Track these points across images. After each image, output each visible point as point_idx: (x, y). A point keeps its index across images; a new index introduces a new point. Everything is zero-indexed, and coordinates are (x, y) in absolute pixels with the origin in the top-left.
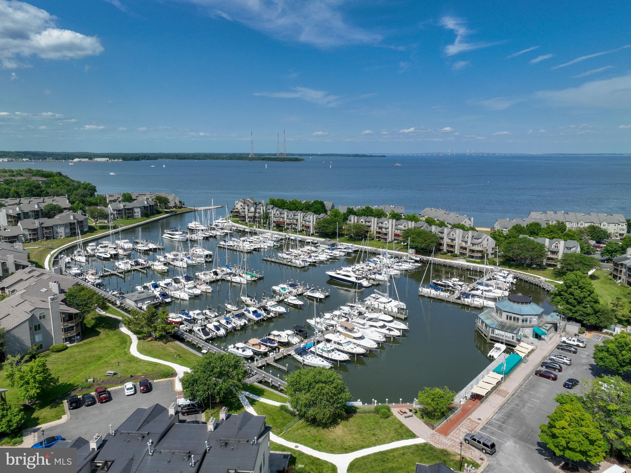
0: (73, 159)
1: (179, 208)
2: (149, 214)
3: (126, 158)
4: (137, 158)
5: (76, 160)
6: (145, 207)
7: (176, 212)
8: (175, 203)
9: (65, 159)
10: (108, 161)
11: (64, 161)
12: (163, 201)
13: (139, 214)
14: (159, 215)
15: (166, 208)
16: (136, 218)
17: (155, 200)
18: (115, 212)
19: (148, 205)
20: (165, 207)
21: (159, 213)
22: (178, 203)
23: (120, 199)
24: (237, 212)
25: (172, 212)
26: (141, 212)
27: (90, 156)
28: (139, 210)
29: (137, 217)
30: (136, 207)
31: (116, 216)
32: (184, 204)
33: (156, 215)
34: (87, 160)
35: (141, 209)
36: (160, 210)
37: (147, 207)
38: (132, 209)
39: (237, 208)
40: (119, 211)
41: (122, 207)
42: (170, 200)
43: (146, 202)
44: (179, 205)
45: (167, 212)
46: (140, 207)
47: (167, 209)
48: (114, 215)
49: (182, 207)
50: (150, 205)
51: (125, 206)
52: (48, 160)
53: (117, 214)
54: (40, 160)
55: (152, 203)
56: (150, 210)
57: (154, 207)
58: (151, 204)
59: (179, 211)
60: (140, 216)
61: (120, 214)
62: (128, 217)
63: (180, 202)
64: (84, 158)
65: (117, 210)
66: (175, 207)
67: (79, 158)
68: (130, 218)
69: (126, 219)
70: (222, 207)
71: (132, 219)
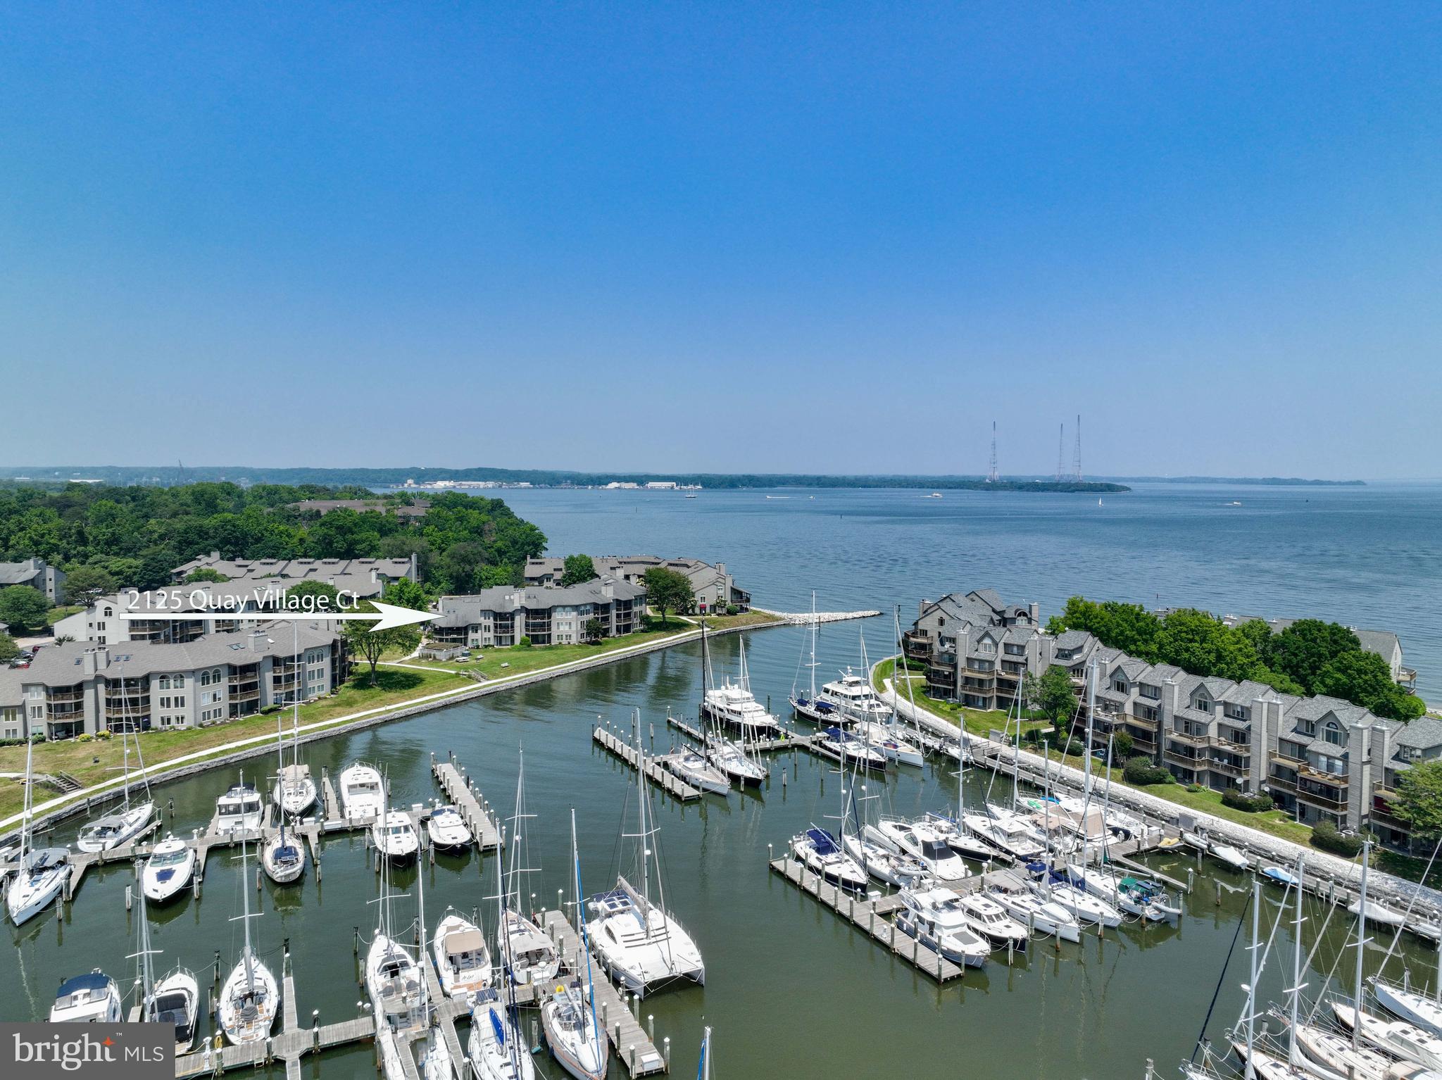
0: (607, 484)
2: (613, 632)
3: (709, 483)
4: (732, 483)
5: (614, 485)
6: (596, 606)
8: (719, 596)
9: (594, 485)
10: (672, 488)
11: (589, 488)
13: (573, 632)
15: (686, 612)
16: (558, 646)
18: (490, 622)
19: (612, 600)
20: (684, 607)
22: (727, 596)
23: (558, 576)
24: (923, 647)
27: (641, 480)
28: (572, 617)
29: (564, 641)
30: (564, 607)
32: (748, 600)
34: (634, 485)
35: (582, 614)
37: (606, 606)
38: (548, 613)
39: (924, 633)
40: (502, 616)
41: (518, 604)
43: (607, 591)
44: (729, 603)
46: (577, 607)
47: (688, 614)
49: (744, 609)
50: (618, 602)
51: (528, 600)
53: (495, 626)
55: (627, 594)
56: (618, 616)
57: (636, 609)
58: (624, 598)
60: (575, 639)
61: (506, 626)
62: (535, 639)
63: (737, 592)
64: (627, 482)
65: (495, 614)
66: (718, 608)
67: (619, 482)
68: (540, 648)
69: (527, 650)
70: (881, 614)
71: (546, 648)
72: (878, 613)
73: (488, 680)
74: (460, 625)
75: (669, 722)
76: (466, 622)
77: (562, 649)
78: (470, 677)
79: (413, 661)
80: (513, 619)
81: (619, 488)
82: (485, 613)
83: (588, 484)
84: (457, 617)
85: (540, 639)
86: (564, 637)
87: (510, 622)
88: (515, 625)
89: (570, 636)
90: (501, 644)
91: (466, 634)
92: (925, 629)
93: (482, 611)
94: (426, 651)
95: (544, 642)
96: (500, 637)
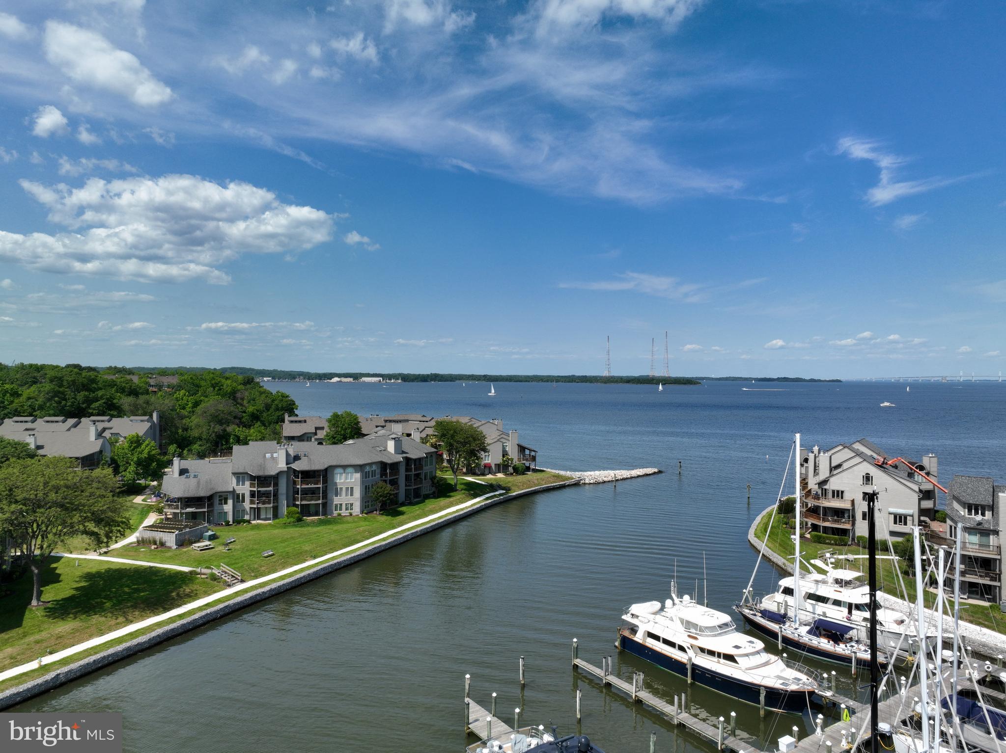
0: (330, 379)
1: (517, 471)
2: (402, 497)
4: (424, 379)
5: (336, 379)
6: (383, 465)
7: (508, 490)
8: (505, 454)
9: (320, 379)
10: (380, 381)
11: (317, 381)
12: (464, 444)
13: (356, 500)
14: (443, 501)
15: (471, 472)
16: (340, 519)
17: (433, 440)
18: (245, 489)
19: (399, 458)
20: (468, 466)
21: (444, 490)
22: (513, 454)
23: (321, 434)
24: (839, 513)
25: (492, 487)
26: (366, 489)
27: (356, 376)
28: (353, 480)
29: (344, 512)
30: (345, 467)
31: (247, 505)
32: (534, 459)
33: (431, 504)
34: (351, 380)
35: (365, 476)
36: (449, 476)
37: (394, 466)
38: (324, 475)
39: (839, 494)
40: (262, 480)
41: (282, 465)
42: (488, 441)
43: (391, 446)
44: (516, 462)
45: (474, 490)
46: (359, 468)
47: (474, 474)
48: (238, 499)
49: (528, 469)
50: (408, 460)
51: (297, 458)
52: (297, 380)
53: (252, 494)
54: (287, 380)
55: (417, 451)
56: (407, 478)
57: (427, 469)
58: (414, 455)
59: (520, 485)
60: (357, 509)
61: (267, 494)
62: (306, 511)
63: (522, 449)
64: (345, 377)
65: (252, 478)
66: (503, 467)
67: (339, 377)
68: (313, 522)
69: (295, 526)
70: (660, 472)
71: (321, 523)
72: (656, 470)
73: (242, 581)
74: (202, 493)
75: (576, 667)
76: (211, 489)
77: (343, 523)
78: (214, 578)
79: (126, 552)
80: (276, 485)
81: (340, 381)
82: (240, 476)
83: (316, 379)
84: (199, 483)
85: (312, 510)
86: (344, 507)
87: (271, 488)
88: (280, 492)
89: (352, 505)
90: (259, 518)
91: (211, 505)
92: (840, 489)
93: (233, 473)
94: (149, 535)
95: (317, 514)
96: (259, 509)
